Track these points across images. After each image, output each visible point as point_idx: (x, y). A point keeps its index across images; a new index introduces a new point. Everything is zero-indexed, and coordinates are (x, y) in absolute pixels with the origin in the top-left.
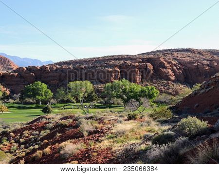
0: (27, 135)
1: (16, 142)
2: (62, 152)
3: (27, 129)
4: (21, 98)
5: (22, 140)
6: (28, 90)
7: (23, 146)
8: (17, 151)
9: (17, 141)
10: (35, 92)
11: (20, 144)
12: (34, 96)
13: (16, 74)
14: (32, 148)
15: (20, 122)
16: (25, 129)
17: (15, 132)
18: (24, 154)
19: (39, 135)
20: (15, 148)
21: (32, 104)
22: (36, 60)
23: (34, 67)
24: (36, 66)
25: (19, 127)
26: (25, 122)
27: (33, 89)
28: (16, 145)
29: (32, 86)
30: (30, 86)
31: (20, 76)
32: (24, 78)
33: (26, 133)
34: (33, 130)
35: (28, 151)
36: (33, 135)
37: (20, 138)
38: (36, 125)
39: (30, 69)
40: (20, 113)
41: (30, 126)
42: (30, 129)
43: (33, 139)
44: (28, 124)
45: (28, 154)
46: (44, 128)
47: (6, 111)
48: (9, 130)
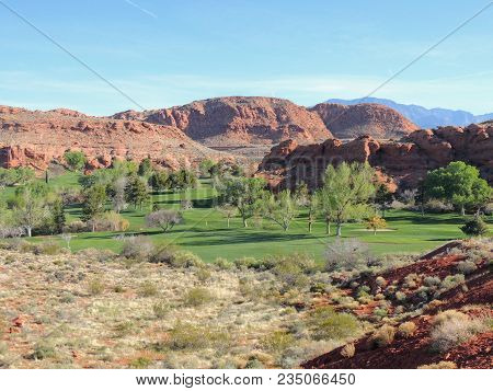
0: (413, 284)
1: (387, 298)
2: (435, 335)
3: (414, 271)
4: (419, 199)
5: (400, 295)
6: (435, 181)
7: (400, 308)
8: (385, 319)
9: (389, 297)
10: (451, 187)
11: (396, 302)
12: (448, 194)
13: (410, 146)
15: (406, 253)
16: (411, 269)
17: (388, 275)
19: (439, 286)
20: (382, 311)
21: (443, 212)
22: (460, 114)
23: (450, 129)
24: (455, 126)
25: (399, 264)
26: (417, 254)
27: (447, 179)
28: (386, 304)
29: (443, 172)
30: (439, 173)
31: (418, 149)
32: (426, 154)
33: (411, 280)
34: (428, 272)
36: (426, 284)
37: (398, 289)
38: (435, 262)
39: (440, 134)
40: (414, 234)
41: (423, 264)
42: (423, 270)
43: (423, 294)
44: (422, 258)
46: (453, 270)
47: (383, 227)
48: (375, 270)
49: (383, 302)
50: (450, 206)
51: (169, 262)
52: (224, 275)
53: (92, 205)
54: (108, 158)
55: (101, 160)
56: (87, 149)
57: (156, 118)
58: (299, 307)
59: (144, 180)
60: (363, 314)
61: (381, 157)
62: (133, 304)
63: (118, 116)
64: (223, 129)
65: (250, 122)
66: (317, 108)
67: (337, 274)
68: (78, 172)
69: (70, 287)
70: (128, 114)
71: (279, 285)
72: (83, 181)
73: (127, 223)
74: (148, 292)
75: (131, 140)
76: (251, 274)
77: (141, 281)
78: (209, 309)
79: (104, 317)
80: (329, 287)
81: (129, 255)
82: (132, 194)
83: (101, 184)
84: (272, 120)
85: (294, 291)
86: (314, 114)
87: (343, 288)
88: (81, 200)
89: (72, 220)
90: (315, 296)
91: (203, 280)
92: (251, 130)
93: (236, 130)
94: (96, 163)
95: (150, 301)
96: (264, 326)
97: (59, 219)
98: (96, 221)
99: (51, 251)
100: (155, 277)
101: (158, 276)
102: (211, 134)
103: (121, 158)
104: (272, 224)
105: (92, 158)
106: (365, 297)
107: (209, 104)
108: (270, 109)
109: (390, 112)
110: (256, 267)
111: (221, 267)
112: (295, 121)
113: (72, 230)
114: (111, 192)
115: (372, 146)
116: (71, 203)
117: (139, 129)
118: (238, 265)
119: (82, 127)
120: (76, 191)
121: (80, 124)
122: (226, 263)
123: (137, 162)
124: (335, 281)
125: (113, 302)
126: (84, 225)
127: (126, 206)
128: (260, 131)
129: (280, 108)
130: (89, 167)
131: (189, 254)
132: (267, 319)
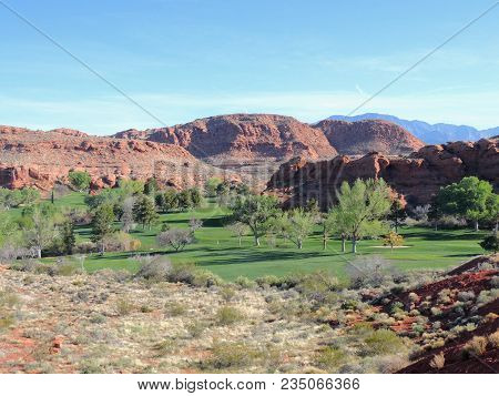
0: (447, 299)
1: (423, 313)
3: (446, 286)
4: (431, 215)
5: (435, 310)
6: (449, 197)
7: (438, 324)
8: (425, 334)
9: (426, 312)
10: (465, 202)
11: (433, 318)
12: (461, 210)
13: (420, 161)
14: (459, 328)
15: (430, 269)
16: (443, 285)
17: (421, 290)
18: (441, 342)
19: (474, 300)
20: (420, 327)
21: (456, 227)
22: (464, 129)
23: (460, 144)
24: (465, 141)
25: (428, 280)
26: (442, 270)
27: (460, 194)
28: (423, 320)
29: (456, 188)
30: (452, 188)
31: (429, 165)
32: (437, 170)
33: (445, 295)
34: (461, 288)
35: (451, 335)
36: (461, 300)
37: (432, 305)
38: (467, 277)
39: (450, 149)
40: (430, 250)
41: (455, 280)
42: (455, 285)
43: (461, 310)
44: (449, 274)
45: (450, 342)
46: (487, 285)
47: (400, 244)
48: (406, 286)
49: (420, 318)
50: (464, 222)
51: (188, 281)
52: (247, 294)
53: (102, 224)
54: (112, 178)
55: (105, 180)
56: (90, 169)
57: (159, 136)
58: (334, 324)
59: (151, 199)
60: (401, 330)
61: (391, 172)
62: (164, 324)
63: (120, 135)
64: (226, 147)
65: (254, 140)
66: (321, 124)
67: (366, 291)
68: (83, 193)
69: (97, 308)
70: (130, 133)
71: (308, 304)
72: (90, 201)
73: (138, 243)
74: (176, 312)
75: (135, 159)
76: (275, 292)
77: (165, 300)
78: (242, 328)
79: (139, 337)
80: (360, 304)
81: (147, 276)
82: (141, 214)
83: (108, 204)
84: (275, 137)
85: (325, 308)
86: (318, 131)
87: (374, 304)
88: (88, 221)
89: (82, 241)
90: (347, 313)
91: (227, 298)
92: (254, 148)
93: (239, 147)
94: (101, 183)
95: (180, 321)
96: (302, 343)
97: (68, 240)
98: (106, 241)
99: (66, 272)
100: (178, 297)
101: (180, 295)
102: (214, 152)
103: (126, 178)
104: (286, 242)
105: (96, 178)
106: (400, 313)
107: (212, 122)
108: (273, 127)
109: (395, 129)
110: (279, 285)
111: (242, 286)
112: (299, 138)
113: (82, 250)
114: (119, 212)
115: (382, 162)
116: (78, 224)
117: (143, 148)
118: (260, 283)
119: (85, 147)
120: (83, 211)
121: (83, 144)
122: (247, 281)
123: (142, 181)
124: (365, 298)
125: (144, 322)
126: (94, 245)
127: (134, 226)
128: (264, 149)
129: (284, 125)
130: (93, 186)
131: (208, 273)
132: (304, 336)
